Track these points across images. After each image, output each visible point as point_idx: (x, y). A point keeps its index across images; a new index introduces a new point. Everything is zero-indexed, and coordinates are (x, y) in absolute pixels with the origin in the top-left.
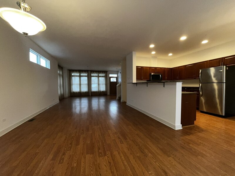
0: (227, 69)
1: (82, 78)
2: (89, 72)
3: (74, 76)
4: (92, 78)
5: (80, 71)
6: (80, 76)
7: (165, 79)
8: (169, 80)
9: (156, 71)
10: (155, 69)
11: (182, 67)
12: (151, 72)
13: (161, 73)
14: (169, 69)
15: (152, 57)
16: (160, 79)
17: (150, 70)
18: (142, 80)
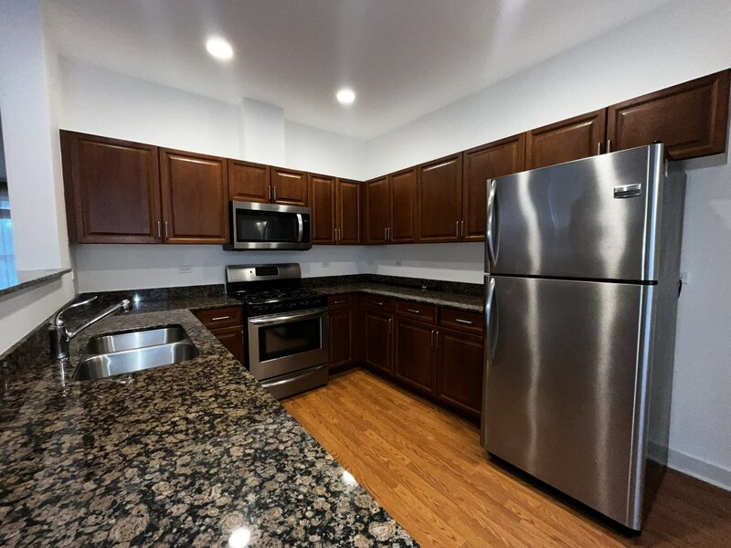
7: (331, 239)
8: (352, 241)
9: (272, 189)
10: (268, 180)
11: (408, 175)
12: (240, 194)
13: (306, 205)
14: (350, 185)
15: (245, 99)
16: (300, 239)
17: (232, 178)
18: (163, 241)
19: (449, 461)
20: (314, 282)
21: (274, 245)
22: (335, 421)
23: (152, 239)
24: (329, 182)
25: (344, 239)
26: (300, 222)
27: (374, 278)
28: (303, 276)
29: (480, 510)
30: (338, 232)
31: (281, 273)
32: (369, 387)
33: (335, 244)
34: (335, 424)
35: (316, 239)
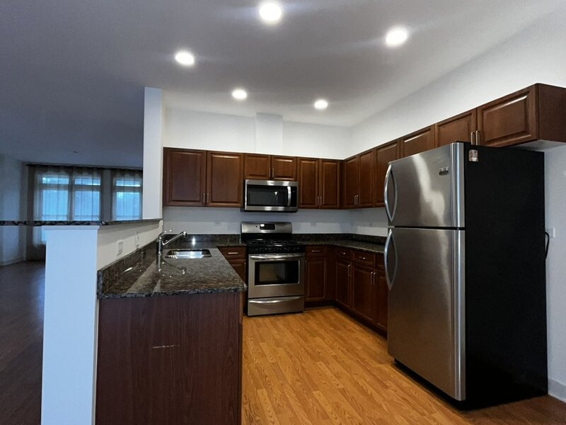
0: (475, 159)
1: (78, 194)
2: (107, 174)
3: (47, 186)
4: (120, 195)
5: (71, 170)
6: (71, 188)
7: (314, 204)
8: (334, 206)
9: (271, 170)
10: (269, 164)
11: (369, 155)
12: (251, 175)
13: (296, 181)
14: (331, 163)
15: (258, 114)
16: (289, 204)
17: (246, 165)
18: (206, 205)
19: (363, 360)
20: (303, 237)
21: (281, 208)
22: (298, 330)
23: (200, 204)
24: (313, 162)
25: (325, 205)
26: (289, 192)
27: (354, 237)
28: (294, 232)
29: (365, 380)
30: (320, 199)
31: (278, 229)
32: (332, 318)
33: (318, 208)
34: (297, 332)
35: (303, 204)
